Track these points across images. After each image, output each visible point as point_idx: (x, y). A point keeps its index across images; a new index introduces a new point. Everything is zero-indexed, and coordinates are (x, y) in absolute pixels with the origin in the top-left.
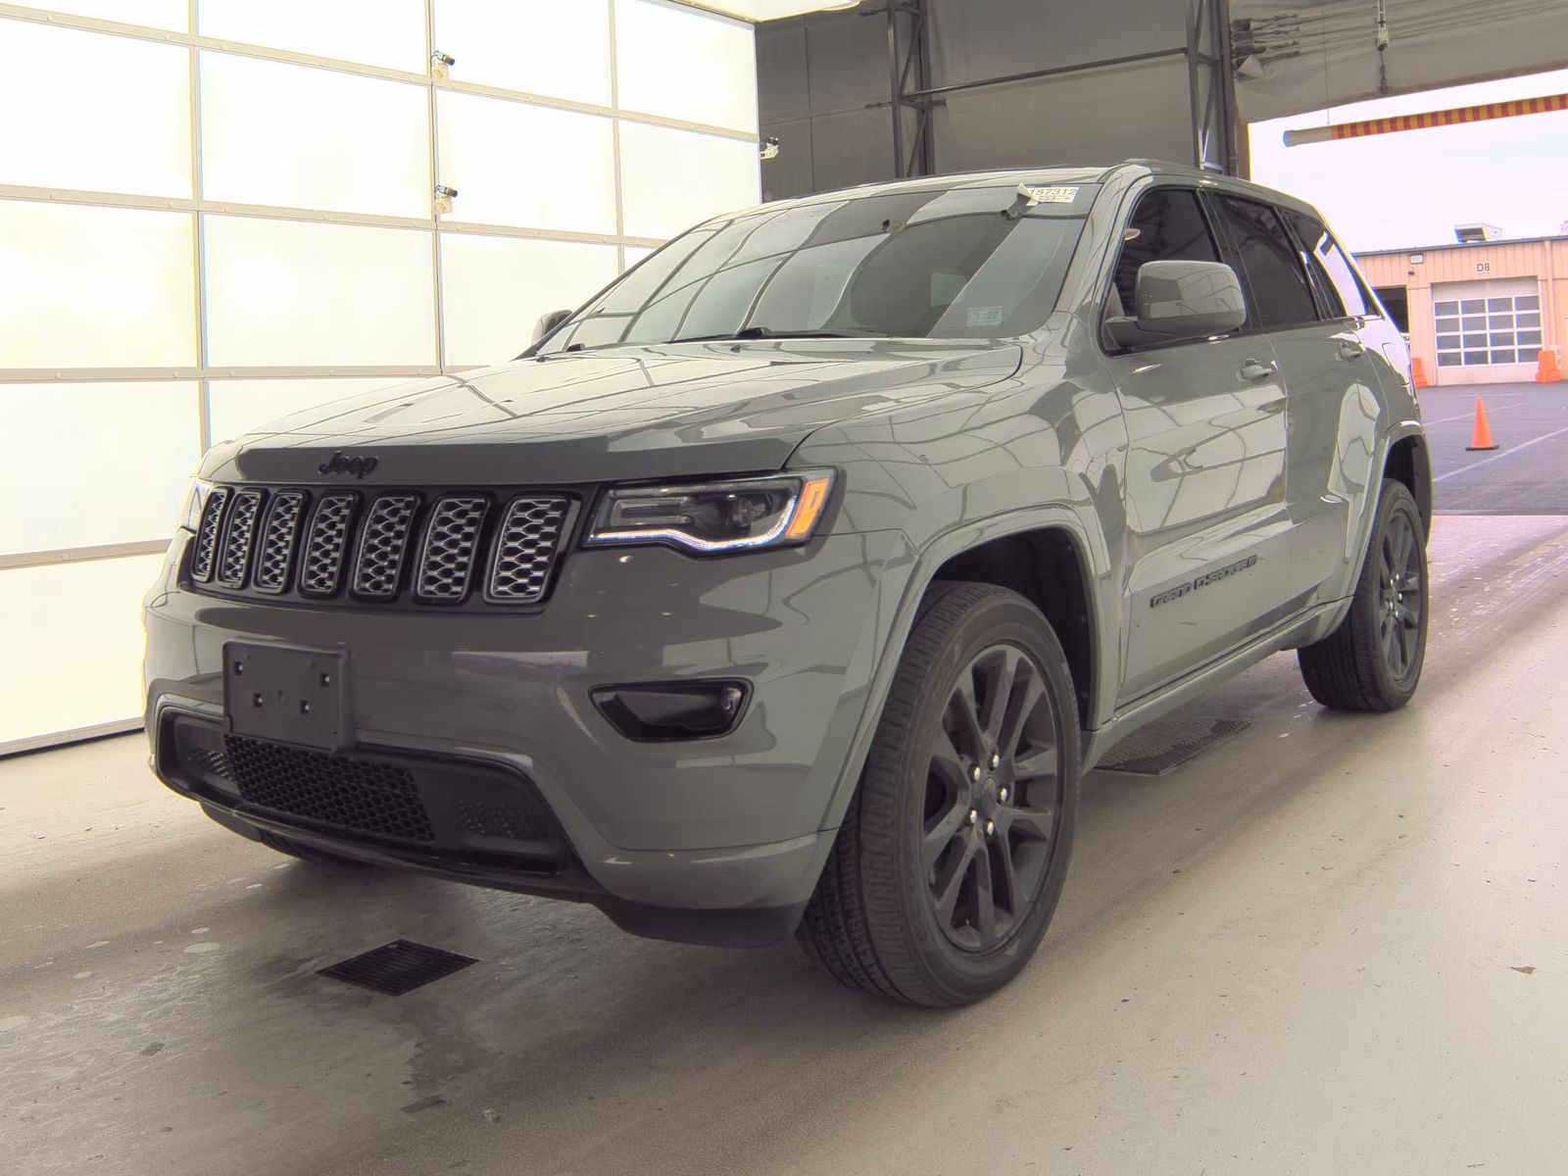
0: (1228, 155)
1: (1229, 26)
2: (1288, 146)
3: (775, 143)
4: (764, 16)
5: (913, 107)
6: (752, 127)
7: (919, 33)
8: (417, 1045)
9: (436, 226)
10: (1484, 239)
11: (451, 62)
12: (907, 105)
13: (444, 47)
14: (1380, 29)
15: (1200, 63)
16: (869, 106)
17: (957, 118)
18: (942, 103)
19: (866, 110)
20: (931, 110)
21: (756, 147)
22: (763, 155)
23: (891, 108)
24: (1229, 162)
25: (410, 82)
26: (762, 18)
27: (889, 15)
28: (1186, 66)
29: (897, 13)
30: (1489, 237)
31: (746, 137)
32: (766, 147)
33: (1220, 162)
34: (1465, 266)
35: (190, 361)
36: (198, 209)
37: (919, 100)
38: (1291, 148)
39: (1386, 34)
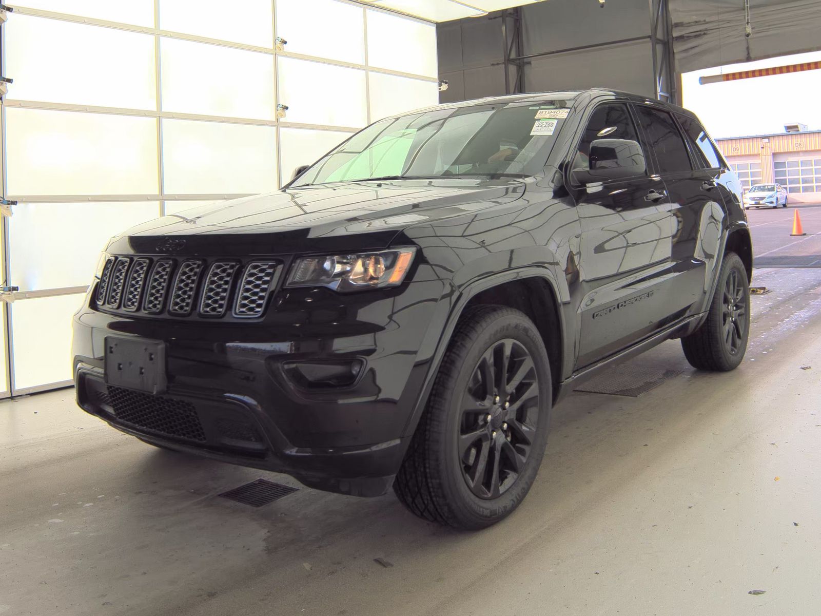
0: (671, 89)
1: (672, 26)
2: (701, 84)
3: (446, 83)
4: (441, 20)
5: (515, 65)
6: (435, 75)
7: (518, 29)
8: (268, 532)
9: (277, 124)
10: (799, 131)
11: (285, 43)
12: (511, 64)
13: (282, 35)
14: (747, 26)
15: (658, 43)
16: (493, 65)
17: (534, 71)
18: (529, 63)
19: (492, 67)
20: (524, 66)
21: (436, 85)
22: (440, 89)
23: (504, 65)
24: (672, 93)
25: (264, 52)
26: (440, 21)
27: (503, 19)
28: (650, 44)
29: (507, 18)
30: (801, 130)
31: (432, 80)
32: (442, 85)
33: (667, 92)
34: (790, 144)
35: (156, 192)
36: (159, 116)
37: (518, 62)
38: (702, 85)
39: (750, 29)
